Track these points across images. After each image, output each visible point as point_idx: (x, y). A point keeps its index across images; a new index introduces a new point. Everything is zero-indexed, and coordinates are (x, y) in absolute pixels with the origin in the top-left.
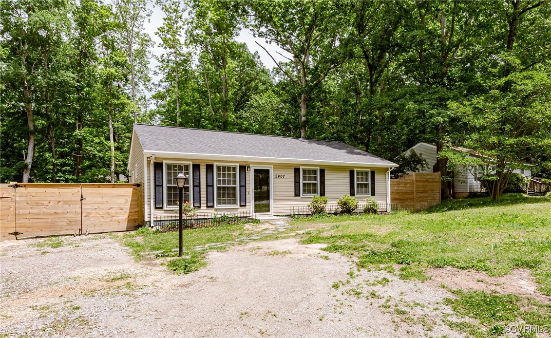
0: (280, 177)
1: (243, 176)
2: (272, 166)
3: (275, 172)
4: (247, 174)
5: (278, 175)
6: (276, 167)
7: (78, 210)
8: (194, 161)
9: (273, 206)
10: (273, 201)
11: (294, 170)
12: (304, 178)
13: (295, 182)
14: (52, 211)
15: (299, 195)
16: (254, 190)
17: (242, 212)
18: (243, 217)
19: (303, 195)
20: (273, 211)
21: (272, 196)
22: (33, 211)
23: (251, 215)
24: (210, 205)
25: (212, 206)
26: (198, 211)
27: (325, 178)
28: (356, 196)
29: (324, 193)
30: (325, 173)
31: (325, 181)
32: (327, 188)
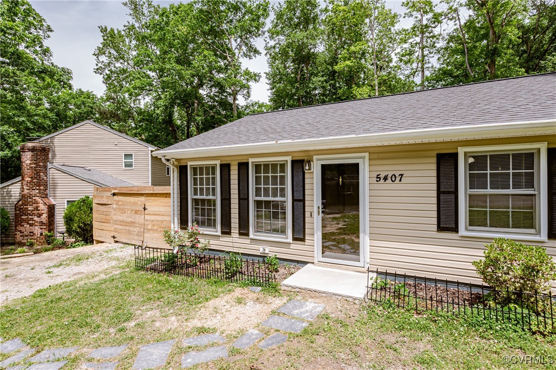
0: (389, 181)
1: (299, 179)
2: (367, 155)
3: (374, 168)
4: (307, 176)
5: (382, 176)
6: (376, 156)
7: (142, 221)
8: (223, 159)
9: (368, 249)
10: (367, 238)
11: (434, 160)
12: (475, 181)
13: (439, 192)
14: (130, 220)
15: (456, 230)
16: (321, 210)
17: (296, 250)
18: (298, 262)
19: (466, 229)
20: (368, 260)
21: (364, 226)
22: (121, 218)
23: (316, 261)
24: (244, 231)
25: (247, 234)
26: (226, 239)
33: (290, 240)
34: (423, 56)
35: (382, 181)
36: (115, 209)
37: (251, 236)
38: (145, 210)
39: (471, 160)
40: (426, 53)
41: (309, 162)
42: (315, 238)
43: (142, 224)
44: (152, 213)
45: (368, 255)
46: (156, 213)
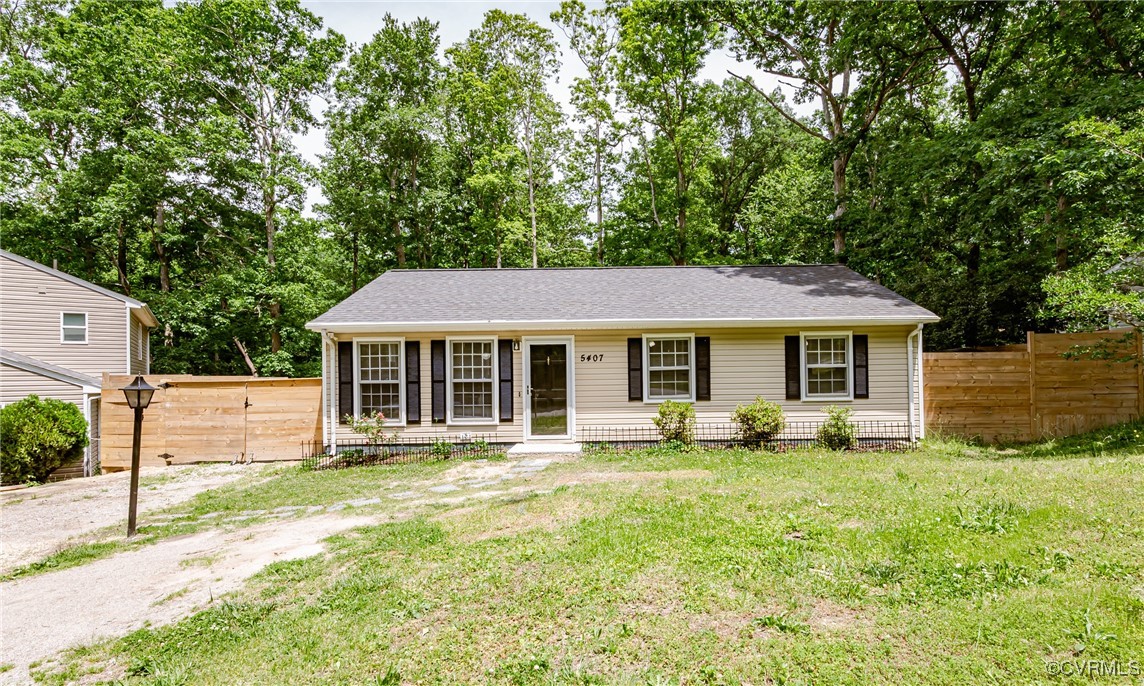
0: (592, 360)
1: (506, 359)
2: (573, 337)
3: (579, 349)
4: (515, 356)
5: (586, 356)
6: (581, 338)
7: (242, 423)
8: (408, 335)
9: (574, 422)
10: (574, 411)
11: (626, 343)
12: (654, 360)
13: (630, 370)
14: (210, 424)
15: (641, 399)
16: (530, 389)
17: (504, 432)
18: (505, 444)
19: (649, 398)
20: (574, 432)
21: (571, 401)
22: (187, 423)
23: (524, 440)
24: (439, 418)
25: (443, 421)
26: (414, 429)
27: (712, 358)
28: (804, 398)
29: (709, 393)
30: (711, 347)
31: (712, 364)
32: (717, 380)
33: (497, 422)
34: (601, 187)
35: (586, 360)
36: (168, 410)
37: (449, 422)
38: (246, 406)
39: (652, 344)
40: (603, 183)
41: (518, 342)
42: (524, 416)
43: (241, 429)
44: (261, 410)
45: (574, 428)
46: (270, 409)
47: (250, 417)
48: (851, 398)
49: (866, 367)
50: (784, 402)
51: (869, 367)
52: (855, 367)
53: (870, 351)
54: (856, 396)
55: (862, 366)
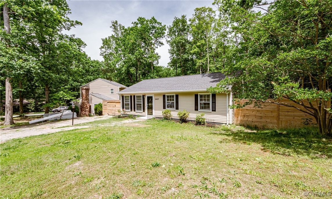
1: (144, 99)
2: (154, 95)
3: (155, 97)
8: (131, 95)
11: (163, 96)
14: (112, 109)
15: (165, 108)
16: (147, 105)
17: (143, 114)
19: (167, 108)
21: (153, 109)
22: (110, 109)
23: (147, 116)
24: (134, 110)
26: (132, 112)
27: (179, 100)
28: (199, 110)
29: (178, 108)
30: (179, 97)
31: (179, 101)
32: (180, 105)
33: (142, 112)
35: (156, 100)
36: (108, 106)
37: (136, 111)
38: (115, 106)
39: (167, 96)
41: (145, 96)
42: (146, 111)
45: (154, 114)
47: (116, 108)
48: (211, 111)
49: (215, 103)
50: (195, 111)
51: (216, 103)
52: (212, 103)
53: (216, 98)
54: (212, 111)
55: (214, 102)
